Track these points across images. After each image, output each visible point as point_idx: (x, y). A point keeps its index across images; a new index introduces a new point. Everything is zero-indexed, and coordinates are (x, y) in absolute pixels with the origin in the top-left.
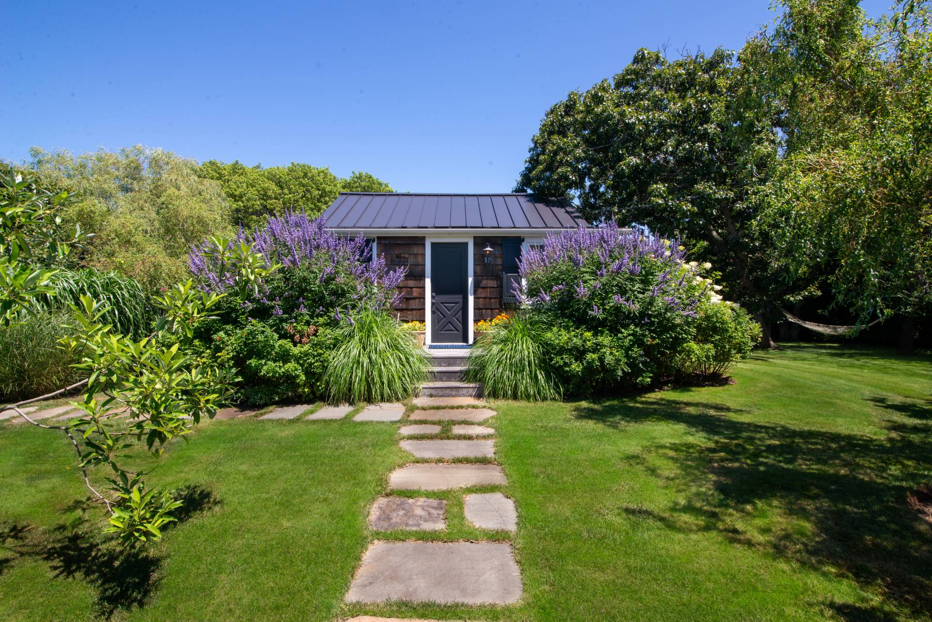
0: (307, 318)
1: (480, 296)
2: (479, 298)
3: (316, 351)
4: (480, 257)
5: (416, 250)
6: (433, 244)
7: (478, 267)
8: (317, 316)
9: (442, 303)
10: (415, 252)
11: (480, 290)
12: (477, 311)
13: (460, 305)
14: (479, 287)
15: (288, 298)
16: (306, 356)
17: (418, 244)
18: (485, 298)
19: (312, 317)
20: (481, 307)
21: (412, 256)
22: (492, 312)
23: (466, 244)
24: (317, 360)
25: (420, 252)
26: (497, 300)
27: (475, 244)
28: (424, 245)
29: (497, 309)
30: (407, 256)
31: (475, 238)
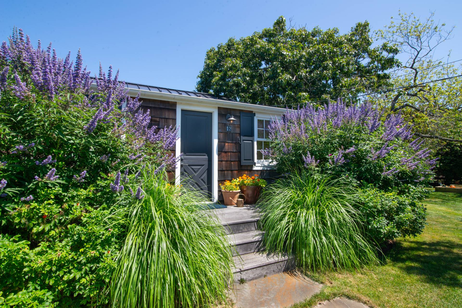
0: (58, 190)
1: (223, 159)
2: (222, 161)
3: (84, 253)
4: (222, 126)
5: (167, 114)
6: (183, 111)
7: (222, 134)
8: (76, 186)
9: (189, 165)
10: (167, 117)
11: (223, 154)
12: (220, 172)
13: (206, 167)
14: (222, 151)
15: (18, 156)
16: (60, 267)
17: (169, 109)
18: (227, 161)
19: (65, 188)
20: (224, 169)
21: (163, 120)
22: (232, 173)
23: (211, 114)
24: (86, 273)
25: (171, 117)
26: (236, 163)
27: (220, 115)
28: (175, 111)
29: (236, 170)
30: (158, 119)
31: (219, 108)
